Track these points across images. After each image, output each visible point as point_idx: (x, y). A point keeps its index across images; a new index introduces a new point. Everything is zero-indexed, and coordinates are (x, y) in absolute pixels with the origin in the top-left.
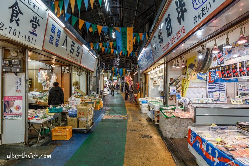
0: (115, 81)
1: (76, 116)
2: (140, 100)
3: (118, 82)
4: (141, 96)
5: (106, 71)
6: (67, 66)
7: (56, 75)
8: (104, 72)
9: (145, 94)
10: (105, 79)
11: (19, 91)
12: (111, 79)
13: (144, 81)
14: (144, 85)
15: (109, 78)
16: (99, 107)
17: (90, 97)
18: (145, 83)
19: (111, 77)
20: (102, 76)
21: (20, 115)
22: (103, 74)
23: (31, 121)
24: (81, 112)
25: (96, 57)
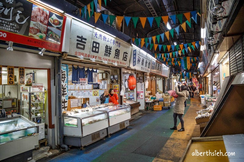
0: (183, 82)
1: (163, 101)
2: (201, 96)
3: (187, 83)
4: (202, 93)
5: (175, 75)
6: (154, 76)
7: (148, 81)
8: (174, 75)
9: (206, 92)
10: (175, 81)
11: (142, 89)
12: (180, 81)
13: (205, 83)
14: (204, 85)
15: (178, 80)
16: (172, 100)
17: (165, 94)
18: (206, 84)
19: (180, 79)
20: (172, 79)
21: (142, 99)
22: (173, 77)
23: (146, 101)
24: (165, 99)
25: (169, 68)
